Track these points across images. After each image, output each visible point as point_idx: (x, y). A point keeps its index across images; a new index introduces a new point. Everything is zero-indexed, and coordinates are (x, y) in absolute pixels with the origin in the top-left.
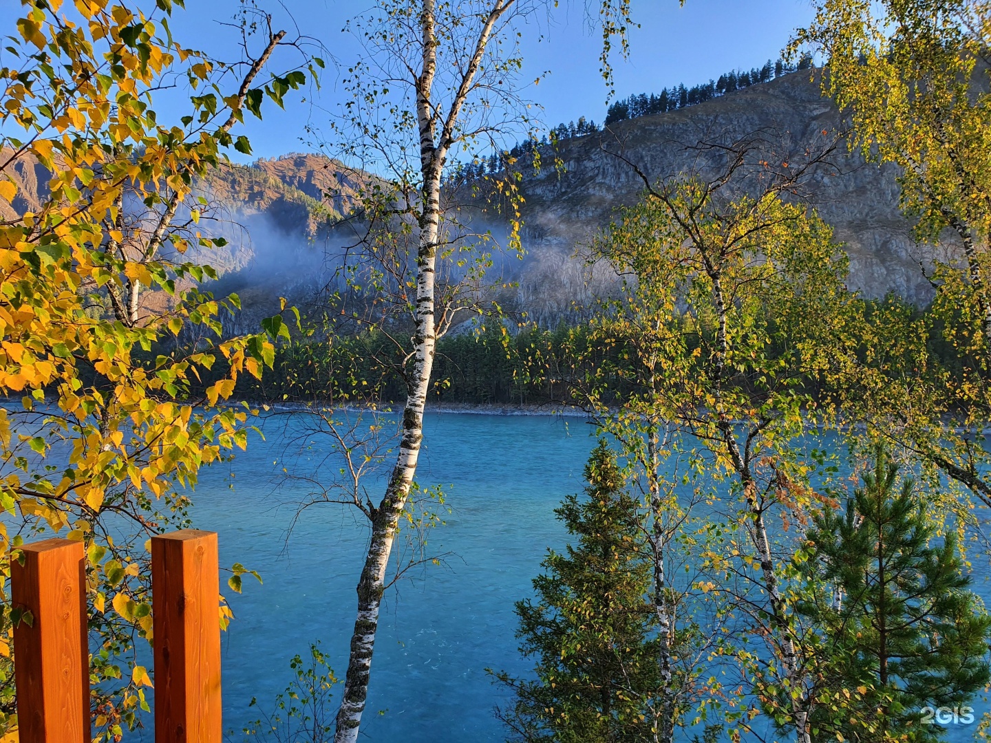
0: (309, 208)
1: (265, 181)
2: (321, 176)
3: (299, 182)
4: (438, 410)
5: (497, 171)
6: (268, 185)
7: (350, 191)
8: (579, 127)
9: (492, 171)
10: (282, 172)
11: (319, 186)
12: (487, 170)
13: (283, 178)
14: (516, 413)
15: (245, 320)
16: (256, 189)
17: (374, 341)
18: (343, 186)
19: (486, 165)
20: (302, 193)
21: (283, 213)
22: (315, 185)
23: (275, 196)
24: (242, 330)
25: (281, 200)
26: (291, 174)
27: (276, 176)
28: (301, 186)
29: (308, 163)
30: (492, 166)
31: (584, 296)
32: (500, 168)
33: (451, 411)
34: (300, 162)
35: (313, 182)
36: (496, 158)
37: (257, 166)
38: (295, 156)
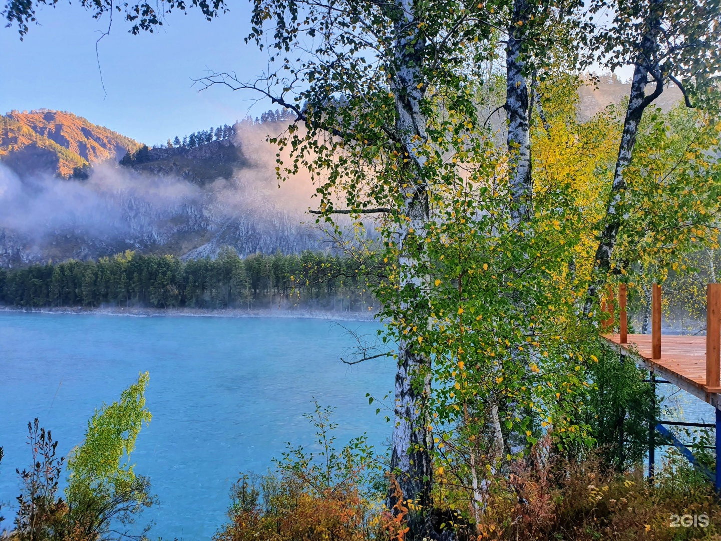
0: (59, 155)
1: (19, 129)
2: (68, 130)
3: (49, 133)
4: (182, 314)
5: (221, 139)
6: (21, 133)
7: (94, 143)
8: (283, 114)
9: (218, 139)
10: (33, 123)
11: (67, 136)
12: (214, 138)
13: (35, 128)
14: (244, 316)
15: (10, 241)
16: (10, 135)
17: (129, 262)
18: (88, 139)
19: (213, 134)
20: (53, 142)
21: (36, 156)
22: (63, 136)
23: (27, 142)
24: (6, 249)
25: (33, 146)
26: (41, 125)
27: (29, 127)
28: (50, 136)
29: (58, 118)
30: (218, 135)
31: (289, 233)
32: (224, 137)
33: (192, 315)
34: (49, 117)
35: (62, 134)
36: (221, 130)
37: (10, 116)
38: (45, 111)
